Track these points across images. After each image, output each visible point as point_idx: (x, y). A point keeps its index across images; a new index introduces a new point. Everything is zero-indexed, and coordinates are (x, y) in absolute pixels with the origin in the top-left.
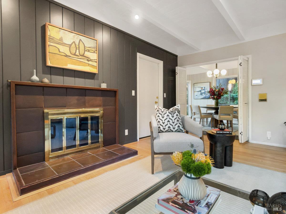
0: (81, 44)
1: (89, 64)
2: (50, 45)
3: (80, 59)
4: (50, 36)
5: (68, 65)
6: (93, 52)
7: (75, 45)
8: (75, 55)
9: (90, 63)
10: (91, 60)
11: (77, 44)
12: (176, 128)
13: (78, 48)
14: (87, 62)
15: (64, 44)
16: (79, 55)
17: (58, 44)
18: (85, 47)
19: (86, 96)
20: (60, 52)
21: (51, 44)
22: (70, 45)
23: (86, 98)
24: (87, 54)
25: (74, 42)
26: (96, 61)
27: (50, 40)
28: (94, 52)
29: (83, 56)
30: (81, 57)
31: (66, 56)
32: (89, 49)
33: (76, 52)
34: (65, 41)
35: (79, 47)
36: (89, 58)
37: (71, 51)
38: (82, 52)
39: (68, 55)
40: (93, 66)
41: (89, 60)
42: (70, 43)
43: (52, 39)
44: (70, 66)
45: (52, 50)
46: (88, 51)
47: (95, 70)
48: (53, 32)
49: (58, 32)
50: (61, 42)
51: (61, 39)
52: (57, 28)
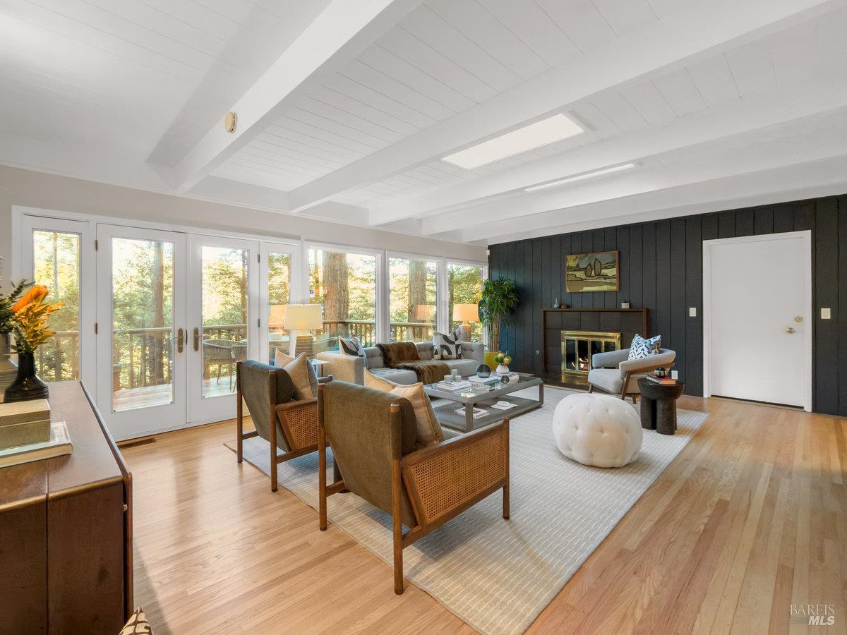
0: (597, 263)
3: (596, 279)
4: (568, 266)
5: (584, 288)
7: (591, 266)
8: (590, 276)
9: (608, 281)
10: (609, 278)
14: (603, 281)
15: (581, 270)
16: (595, 276)
17: (575, 270)
18: (601, 264)
19: (600, 319)
20: (576, 278)
21: (570, 273)
22: (587, 267)
24: (604, 271)
25: (589, 264)
26: (615, 276)
28: (613, 267)
31: (582, 280)
32: (607, 265)
33: (591, 273)
34: (581, 267)
35: (595, 268)
37: (587, 274)
38: (598, 271)
39: (583, 278)
40: (610, 284)
41: (606, 277)
43: (570, 269)
44: (586, 289)
45: (570, 278)
46: (606, 268)
47: (614, 288)
48: (571, 261)
49: (575, 260)
50: (578, 268)
51: (578, 265)
52: (574, 257)
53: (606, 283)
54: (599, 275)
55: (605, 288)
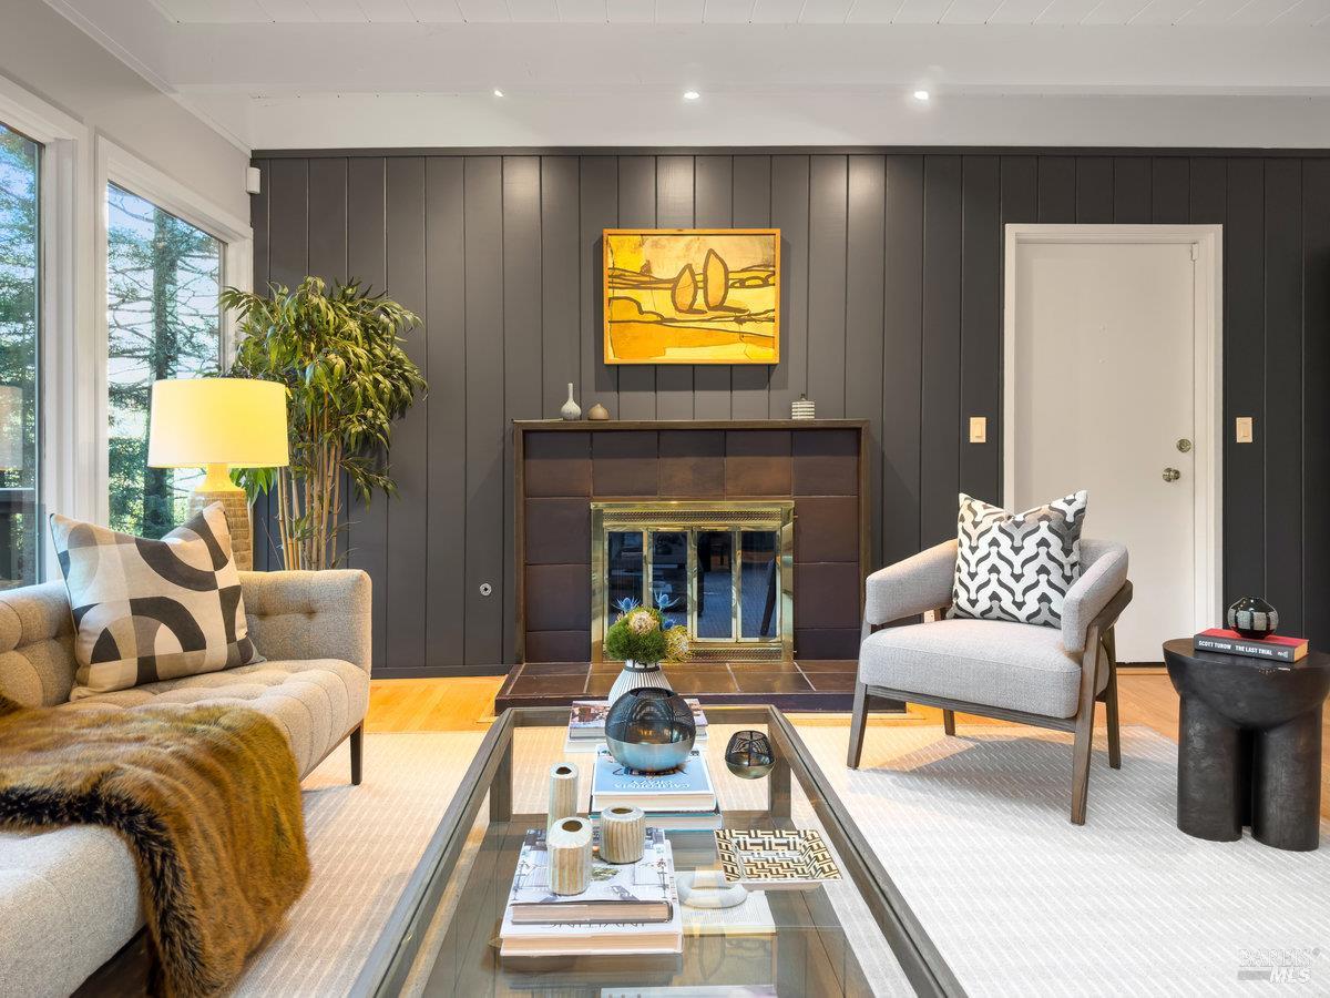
0: (714, 265)
1: (742, 334)
2: (614, 298)
3: (709, 320)
4: (614, 269)
5: (667, 350)
6: (761, 283)
7: (693, 275)
8: (691, 310)
9: (748, 327)
10: (752, 318)
11: (698, 269)
13: (701, 285)
14: (734, 326)
15: (655, 284)
16: (706, 309)
17: (638, 286)
18: (727, 272)
19: (725, 456)
20: (642, 312)
21: (618, 293)
22: (675, 281)
23: (730, 461)
24: (737, 297)
25: (689, 267)
26: (771, 314)
27: (615, 280)
28: (765, 283)
29: (720, 307)
30: (711, 314)
31: (663, 321)
32: (745, 275)
33: (694, 299)
34: (658, 273)
35: (705, 281)
36: (744, 311)
37: (678, 300)
38: (715, 294)
39: (666, 316)
40: (758, 338)
41: (741, 316)
42: (673, 275)
43: (620, 278)
45: (618, 311)
46: (742, 284)
47: (769, 354)
48: (624, 251)
49: (637, 248)
50: (646, 279)
51: (646, 269)
52: (636, 236)
53: (743, 337)
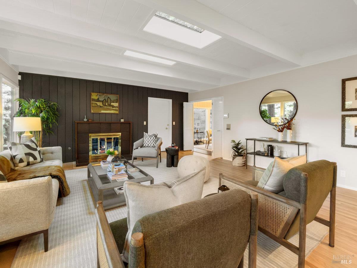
0: (109, 99)
3: (108, 107)
4: (93, 98)
8: (105, 105)
9: (114, 108)
10: (115, 107)
11: (106, 99)
12: (152, 145)
14: (112, 108)
15: (100, 101)
18: (111, 100)
19: (111, 127)
20: (97, 105)
21: (93, 102)
22: (103, 101)
24: (112, 104)
26: (117, 107)
28: (117, 102)
31: (101, 107)
32: (114, 101)
34: (100, 99)
35: (108, 101)
37: (103, 104)
38: (109, 103)
39: (101, 106)
40: (115, 110)
41: (113, 106)
42: (103, 100)
43: (94, 100)
44: (103, 112)
45: (93, 105)
46: (113, 102)
47: (117, 112)
48: (94, 96)
49: (97, 96)
50: (98, 100)
51: (98, 99)
52: (96, 94)
53: (113, 110)
54: (110, 105)
55: (112, 112)
